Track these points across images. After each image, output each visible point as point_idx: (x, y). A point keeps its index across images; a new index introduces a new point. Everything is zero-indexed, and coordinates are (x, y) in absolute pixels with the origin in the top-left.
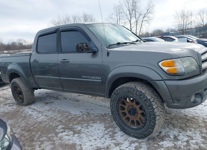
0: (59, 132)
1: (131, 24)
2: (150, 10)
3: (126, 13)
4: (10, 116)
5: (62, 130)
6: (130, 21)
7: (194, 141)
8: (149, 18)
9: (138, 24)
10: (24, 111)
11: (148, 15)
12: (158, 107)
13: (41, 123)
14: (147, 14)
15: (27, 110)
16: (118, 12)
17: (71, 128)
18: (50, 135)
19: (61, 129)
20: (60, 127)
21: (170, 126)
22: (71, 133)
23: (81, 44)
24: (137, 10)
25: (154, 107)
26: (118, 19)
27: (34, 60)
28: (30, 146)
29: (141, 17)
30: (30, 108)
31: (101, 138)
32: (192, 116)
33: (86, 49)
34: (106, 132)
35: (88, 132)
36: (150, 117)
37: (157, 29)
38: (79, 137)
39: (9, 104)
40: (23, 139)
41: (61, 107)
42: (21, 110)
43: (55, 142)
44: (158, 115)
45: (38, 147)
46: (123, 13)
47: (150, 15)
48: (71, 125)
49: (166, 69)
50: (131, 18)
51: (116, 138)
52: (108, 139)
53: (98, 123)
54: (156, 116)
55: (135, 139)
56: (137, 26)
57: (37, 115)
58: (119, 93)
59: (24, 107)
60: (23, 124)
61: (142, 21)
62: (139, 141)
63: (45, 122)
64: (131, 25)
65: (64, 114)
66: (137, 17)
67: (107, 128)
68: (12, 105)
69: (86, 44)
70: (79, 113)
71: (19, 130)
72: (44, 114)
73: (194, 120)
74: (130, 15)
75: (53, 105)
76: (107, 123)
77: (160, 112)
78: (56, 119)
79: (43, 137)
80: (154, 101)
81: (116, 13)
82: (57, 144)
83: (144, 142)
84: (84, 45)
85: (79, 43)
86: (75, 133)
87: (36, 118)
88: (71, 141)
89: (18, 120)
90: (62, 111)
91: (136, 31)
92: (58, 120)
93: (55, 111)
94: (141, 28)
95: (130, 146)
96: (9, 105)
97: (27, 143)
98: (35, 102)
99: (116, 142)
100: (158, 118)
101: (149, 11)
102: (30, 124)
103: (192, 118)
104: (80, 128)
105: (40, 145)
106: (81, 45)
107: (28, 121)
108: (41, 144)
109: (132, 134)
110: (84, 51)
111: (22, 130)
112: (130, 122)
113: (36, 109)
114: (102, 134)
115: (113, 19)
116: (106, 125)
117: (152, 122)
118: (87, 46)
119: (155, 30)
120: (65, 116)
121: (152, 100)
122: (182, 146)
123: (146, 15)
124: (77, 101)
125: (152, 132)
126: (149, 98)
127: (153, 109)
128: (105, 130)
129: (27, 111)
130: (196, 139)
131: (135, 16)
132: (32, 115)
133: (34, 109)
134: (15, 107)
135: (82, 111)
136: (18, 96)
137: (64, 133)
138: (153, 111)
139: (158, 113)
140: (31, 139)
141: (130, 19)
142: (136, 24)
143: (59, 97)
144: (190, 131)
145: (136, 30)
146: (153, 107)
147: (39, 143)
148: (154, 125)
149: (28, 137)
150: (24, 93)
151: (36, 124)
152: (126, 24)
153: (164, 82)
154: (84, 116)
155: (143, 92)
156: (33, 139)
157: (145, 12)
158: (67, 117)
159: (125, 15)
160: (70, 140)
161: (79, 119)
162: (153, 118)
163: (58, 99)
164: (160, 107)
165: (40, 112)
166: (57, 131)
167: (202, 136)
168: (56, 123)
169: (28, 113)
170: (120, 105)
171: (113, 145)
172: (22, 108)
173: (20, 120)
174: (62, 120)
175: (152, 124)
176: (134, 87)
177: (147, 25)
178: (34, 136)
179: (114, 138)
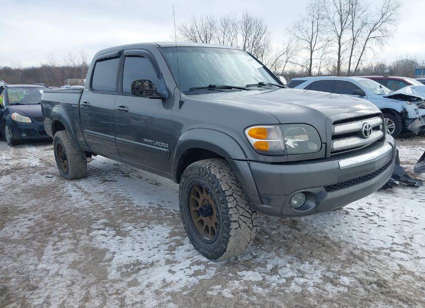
0: (95, 229)
1: (341, 44)
2: (388, 14)
3: (332, 19)
4: (39, 193)
5: (102, 226)
6: (340, 37)
7: (302, 280)
8: (384, 32)
9: (357, 45)
10: (63, 188)
11: (382, 26)
12: (238, 207)
13: (77, 210)
14: (379, 24)
15: (70, 188)
16: (316, 16)
17: (116, 225)
18: (80, 230)
19: (101, 224)
20: (102, 221)
21: (281, 250)
22: (113, 233)
23: (140, 81)
24: (358, 13)
25: (229, 205)
26: (314, 31)
27: (85, 102)
28: (41, 241)
29: (366, 30)
30: (75, 185)
31: (153, 248)
32: (337, 240)
33: (148, 91)
34: (168, 241)
35: (140, 236)
36: (223, 223)
37: (404, 58)
38: (121, 241)
39: (48, 173)
40: (37, 230)
41: (124, 190)
42: (60, 185)
43: (80, 242)
44: (235, 221)
45: (52, 245)
46: (326, 20)
47: (387, 26)
48: (120, 221)
49: (253, 141)
50: (342, 30)
51: (175, 252)
52: (162, 251)
53: (165, 224)
54: (231, 222)
55: (204, 259)
56: (352, 50)
57: (79, 197)
58: (190, 175)
59: (67, 183)
60: (50, 208)
61: (368, 39)
62: (209, 264)
63: (84, 210)
64: (340, 47)
65: (122, 202)
66: (355, 29)
67: (172, 234)
68: (50, 176)
69: (150, 82)
70: (145, 205)
71: (40, 215)
72: (90, 198)
73: (335, 248)
74: (342, 24)
75: (113, 185)
76: (178, 228)
77: (241, 217)
78: (103, 208)
79: (67, 232)
80: (232, 195)
81: (310, 18)
82: (82, 245)
83: (216, 266)
84: (146, 84)
85: (137, 81)
86: (119, 233)
87: (74, 202)
88: (104, 245)
89: (48, 200)
90: (121, 197)
91: (350, 60)
92: (105, 210)
93: (110, 195)
94: (362, 54)
95: (189, 268)
96: (48, 176)
97: (39, 237)
98: (89, 176)
99: (172, 258)
100: (234, 226)
101: (385, 17)
102: (60, 210)
103: (334, 244)
104: (130, 228)
105: (55, 242)
106: (140, 84)
107: (61, 205)
108: (58, 241)
109: (201, 249)
110: (144, 94)
111: (43, 217)
112: (204, 229)
113: (83, 187)
114: (159, 243)
115: (303, 31)
116: (175, 230)
117: (226, 232)
118: (151, 86)
119: (399, 59)
120: (120, 205)
121: (227, 193)
122: (274, 285)
123: (377, 26)
124: (157, 184)
125: (225, 251)
126: (224, 190)
127: (227, 208)
128: (167, 238)
129: (67, 189)
130: (308, 277)
131: (353, 27)
132: (71, 197)
133: (80, 188)
134: (54, 179)
135: (153, 201)
136: (63, 162)
137: (101, 232)
138: (227, 213)
139: (234, 218)
140: (49, 232)
141: (339, 33)
142: (353, 45)
143: (131, 175)
144: (311, 263)
145: (351, 57)
146: (227, 205)
147: (56, 239)
148: (227, 237)
149: (46, 227)
150: (69, 157)
151: (69, 210)
152: (330, 42)
153: (249, 164)
154: (151, 210)
155: (218, 177)
156: (51, 233)
157: (377, 18)
158: (123, 207)
159: (330, 24)
160: (103, 242)
161: (139, 214)
162: (226, 225)
163: (129, 176)
164: (242, 207)
165: (86, 193)
166: (93, 226)
167: (324, 276)
168: (99, 214)
169: (68, 193)
170: (193, 197)
171: (163, 262)
172: (64, 183)
173: (50, 201)
174: (112, 210)
175: (225, 234)
176: (207, 167)
177: (377, 48)
178: (56, 228)
179: (174, 252)
